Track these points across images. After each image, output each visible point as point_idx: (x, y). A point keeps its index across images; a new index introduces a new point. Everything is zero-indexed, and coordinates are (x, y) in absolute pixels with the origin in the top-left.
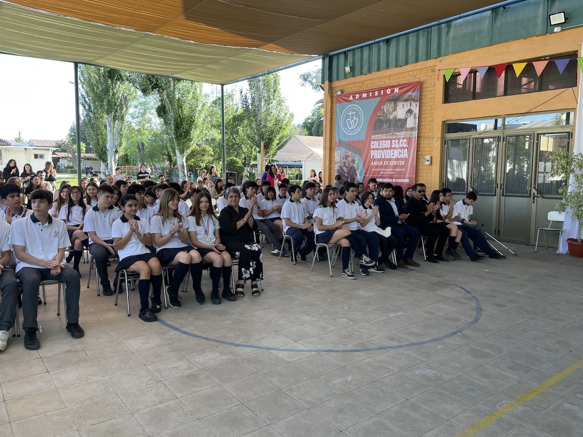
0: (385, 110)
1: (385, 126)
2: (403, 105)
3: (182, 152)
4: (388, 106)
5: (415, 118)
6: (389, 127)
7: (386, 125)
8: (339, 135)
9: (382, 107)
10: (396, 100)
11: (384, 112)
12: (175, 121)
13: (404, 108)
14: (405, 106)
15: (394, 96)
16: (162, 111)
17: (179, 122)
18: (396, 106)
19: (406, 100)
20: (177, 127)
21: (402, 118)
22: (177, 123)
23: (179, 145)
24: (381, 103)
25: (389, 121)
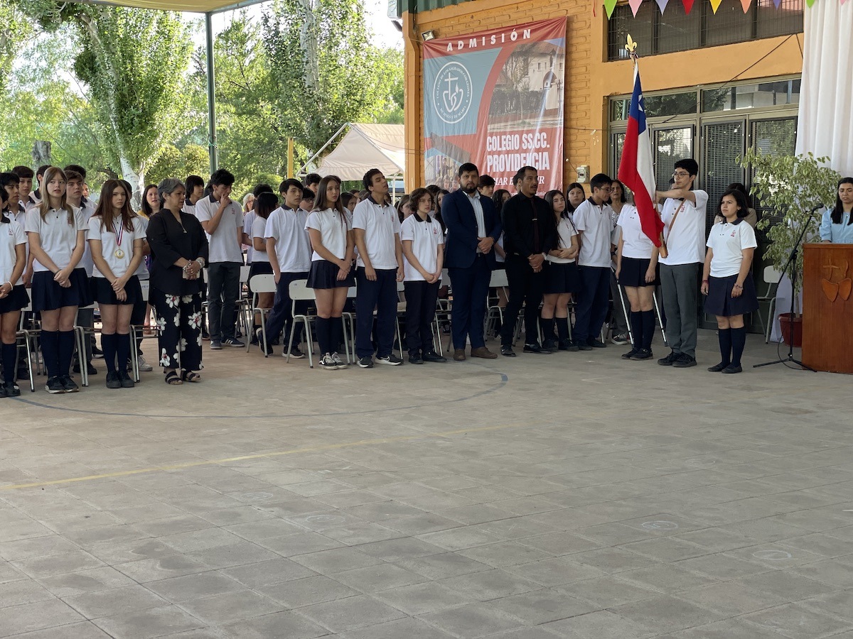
0: (509, 74)
1: (510, 106)
2: (539, 64)
3: (135, 162)
4: (514, 65)
5: (559, 89)
6: (517, 108)
7: (511, 104)
8: (430, 124)
9: (504, 67)
10: (526, 52)
11: (507, 78)
12: (117, 89)
13: (541, 69)
14: (542, 65)
15: (523, 46)
16: (86, 67)
17: (125, 92)
18: (528, 64)
19: (543, 55)
20: (123, 105)
21: (537, 89)
22: (123, 96)
23: (127, 145)
24: (501, 61)
25: (515, 95)
